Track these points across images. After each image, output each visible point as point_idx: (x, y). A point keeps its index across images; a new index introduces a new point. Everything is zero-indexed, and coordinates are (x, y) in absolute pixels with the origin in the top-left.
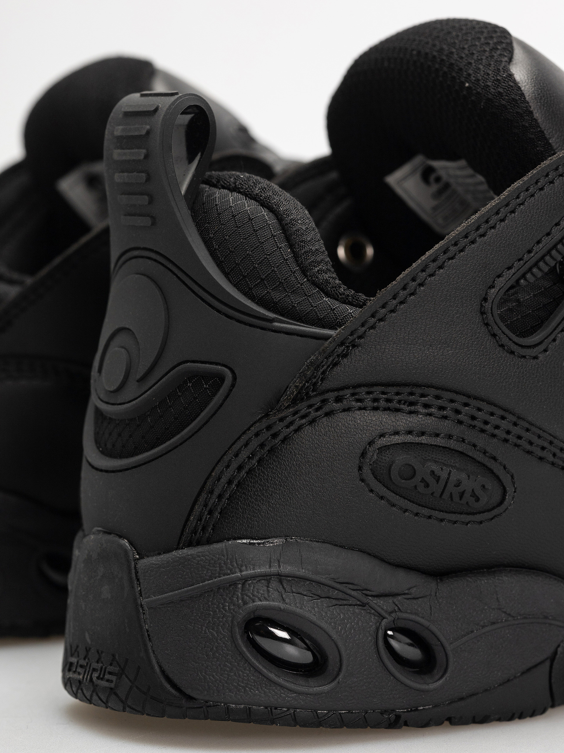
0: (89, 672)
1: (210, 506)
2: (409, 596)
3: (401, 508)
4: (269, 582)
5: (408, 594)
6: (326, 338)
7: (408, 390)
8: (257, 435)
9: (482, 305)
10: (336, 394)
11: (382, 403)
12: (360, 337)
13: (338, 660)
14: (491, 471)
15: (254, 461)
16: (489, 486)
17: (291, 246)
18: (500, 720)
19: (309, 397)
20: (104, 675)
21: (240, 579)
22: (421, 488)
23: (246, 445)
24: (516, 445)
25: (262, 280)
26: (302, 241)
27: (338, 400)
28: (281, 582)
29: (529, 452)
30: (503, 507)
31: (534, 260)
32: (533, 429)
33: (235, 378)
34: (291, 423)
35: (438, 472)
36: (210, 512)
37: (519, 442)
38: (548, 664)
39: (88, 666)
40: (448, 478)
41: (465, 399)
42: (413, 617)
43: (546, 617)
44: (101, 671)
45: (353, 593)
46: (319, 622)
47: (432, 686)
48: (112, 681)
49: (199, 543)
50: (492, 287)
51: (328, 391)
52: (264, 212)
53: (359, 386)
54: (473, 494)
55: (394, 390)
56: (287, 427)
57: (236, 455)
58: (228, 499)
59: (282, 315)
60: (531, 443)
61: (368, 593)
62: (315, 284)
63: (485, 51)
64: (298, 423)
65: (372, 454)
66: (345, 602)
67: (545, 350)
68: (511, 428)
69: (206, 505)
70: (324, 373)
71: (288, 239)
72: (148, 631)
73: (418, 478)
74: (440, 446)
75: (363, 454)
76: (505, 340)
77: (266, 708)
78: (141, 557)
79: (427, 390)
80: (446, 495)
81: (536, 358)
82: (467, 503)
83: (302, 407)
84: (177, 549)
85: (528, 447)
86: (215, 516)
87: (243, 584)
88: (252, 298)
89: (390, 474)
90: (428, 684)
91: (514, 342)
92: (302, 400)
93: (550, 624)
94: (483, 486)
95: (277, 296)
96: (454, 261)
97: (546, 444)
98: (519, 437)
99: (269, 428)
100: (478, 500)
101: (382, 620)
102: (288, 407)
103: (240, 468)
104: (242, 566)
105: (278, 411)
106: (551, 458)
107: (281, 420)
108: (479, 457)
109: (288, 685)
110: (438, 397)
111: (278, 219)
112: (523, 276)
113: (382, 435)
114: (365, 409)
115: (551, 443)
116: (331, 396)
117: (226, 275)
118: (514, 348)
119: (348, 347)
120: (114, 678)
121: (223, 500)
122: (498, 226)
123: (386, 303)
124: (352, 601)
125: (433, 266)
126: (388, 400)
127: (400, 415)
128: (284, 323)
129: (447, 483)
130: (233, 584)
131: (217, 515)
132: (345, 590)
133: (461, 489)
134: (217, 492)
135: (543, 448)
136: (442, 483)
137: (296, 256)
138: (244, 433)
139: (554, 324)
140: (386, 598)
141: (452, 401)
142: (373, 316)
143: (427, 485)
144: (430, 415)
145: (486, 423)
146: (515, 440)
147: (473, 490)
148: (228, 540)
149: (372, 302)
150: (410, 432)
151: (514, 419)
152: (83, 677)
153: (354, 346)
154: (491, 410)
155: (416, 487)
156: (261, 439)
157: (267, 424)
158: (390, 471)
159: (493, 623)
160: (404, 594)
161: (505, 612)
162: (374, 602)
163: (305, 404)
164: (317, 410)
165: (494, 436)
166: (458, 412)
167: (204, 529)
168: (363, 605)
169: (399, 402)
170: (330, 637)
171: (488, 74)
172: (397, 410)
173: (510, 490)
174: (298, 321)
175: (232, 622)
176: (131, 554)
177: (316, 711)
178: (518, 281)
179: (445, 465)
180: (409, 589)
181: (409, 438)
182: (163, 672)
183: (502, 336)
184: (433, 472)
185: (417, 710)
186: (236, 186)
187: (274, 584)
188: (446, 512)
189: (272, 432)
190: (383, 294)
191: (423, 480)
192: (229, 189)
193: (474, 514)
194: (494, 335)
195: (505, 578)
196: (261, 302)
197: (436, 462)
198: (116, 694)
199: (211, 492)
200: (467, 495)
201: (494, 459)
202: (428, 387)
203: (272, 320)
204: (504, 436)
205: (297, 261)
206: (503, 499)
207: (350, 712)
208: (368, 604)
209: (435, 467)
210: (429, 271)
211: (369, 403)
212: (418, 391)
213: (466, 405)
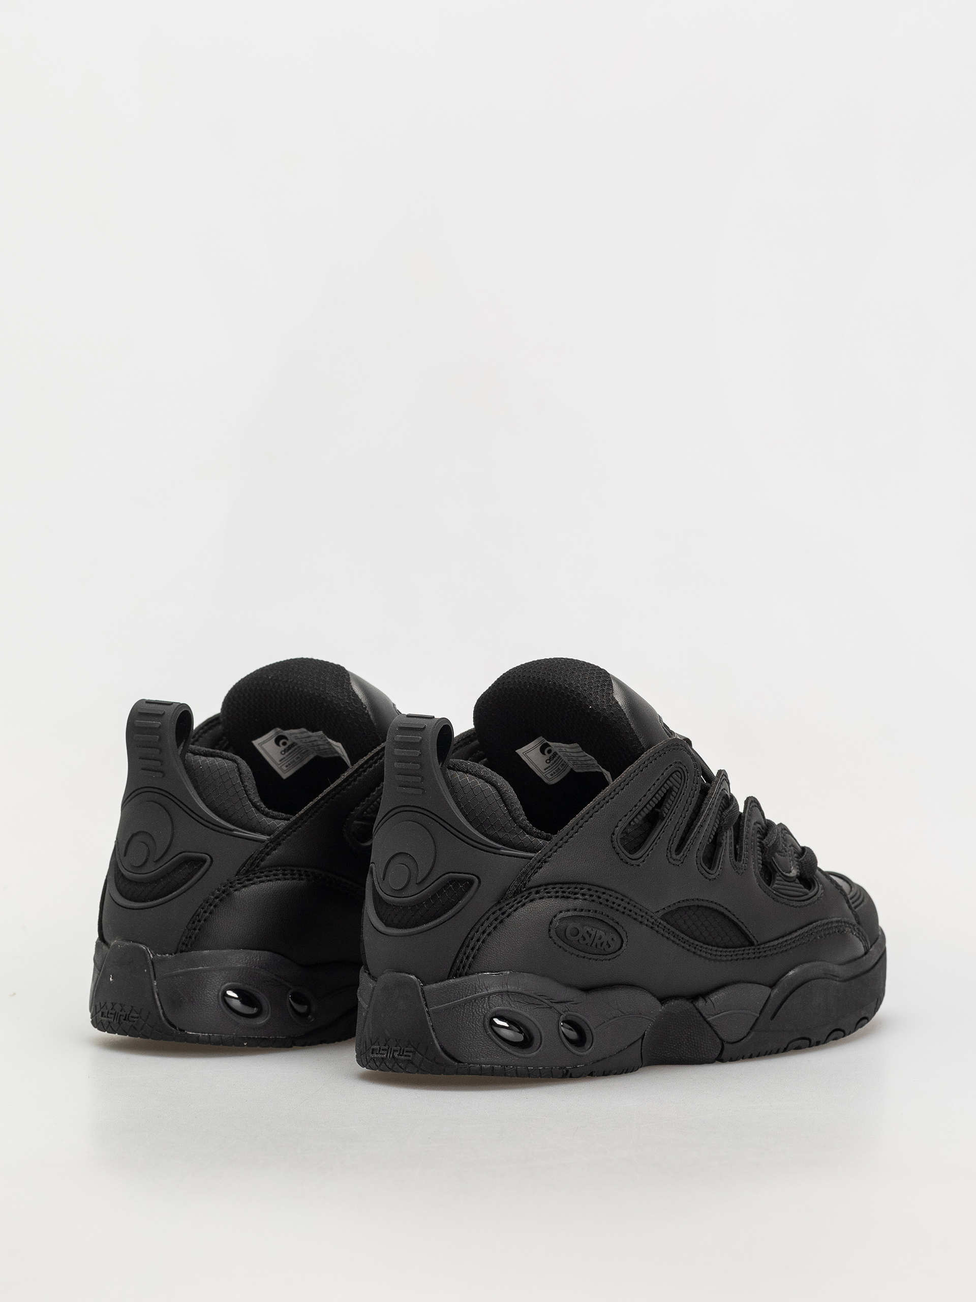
0: (391, 1052)
1: (467, 954)
2: (573, 1003)
3: (569, 953)
4: (502, 995)
5: (572, 1001)
6: (530, 858)
7: (574, 886)
8: (493, 913)
9: (612, 837)
10: (536, 889)
11: (560, 894)
12: (549, 857)
13: (539, 1038)
14: (616, 930)
15: (491, 928)
16: (615, 939)
17: (506, 806)
18: (615, 1074)
19: (522, 892)
20: (403, 1053)
21: (487, 995)
22: (581, 941)
23: (488, 919)
24: (629, 915)
25: (492, 825)
26: (512, 803)
27: (537, 892)
28: (508, 995)
29: (635, 919)
30: (621, 950)
31: (638, 810)
32: (638, 905)
33: (480, 882)
34: (512, 906)
35: (590, 931)
36: (467, 958)
37: (630, 913)
38: (640, 1041)
39: (390, 1049)
40: (596, 935)
41: (603, 890)
42: (575, 1013)
43: (640, 1014)
44: (400, 1051)
45: (546, 1001)
46: (530, 1017)
47: (585, 1053)
48: (410, 1056)
49: (460, 976)
50: (617, 827)
51: (532, 888)
52: (489, 786)
53: (548, 884)
54: (608, 944)
55: (567, 886)
56: (510, 908)
57: (482, 925)
58: (477, 950)
59: (504, 845)
60: (636, 914)
61: (553, 1001)
62: (521, 827)
63: (598, 686)
64: (516, 906)
65: (556, 923)
66: (542, 1006)
67: (643, 861)
68: (626, 905)
69: (465, 954)
70: (530, 878)
71: (504, 802)
72: (432, 1026)
73: (580, 935)
74: (591, 917)
75: (551, 923)
76: (623, 856)
77: (502, 1066)
78: (425, 985)
79: (584, 886)
80: (593, 945)
81: (638, 865)
82: (604, 949)
83: (519, 898)
84: (448, 979)
85: (635, 916)
86: (470, 960)
87: (489, 998)
88: (487, 836)
89: (565, 934)
90: (583, 1052)
91: (628, 857)
92: (518, 894)
93: (643, 1018)
94: (613, 939)
95: (501, 835)
96: (597, 813)
97: (644, 914)
98: (630, 911)
99: (500, 909)
100: (609, 946)
101: (560, 1016)
102: (511, 897)
103: (484, 932)
104: (487, 987)
105: (506, 900)
106: (646, 922)
107: (507, 905)
108: (611, 923)
109: (513, 1052)
110: (589, 890)
111: (497, 790)
112: (633, 820)
113: (561, 912)
114: (551, 897)
115: (646, 913)
116: (533, 890)
117: (471, 823)
118: (628, 860)
119: (542, 863)
120: (411, 1054)
121: (475, 951)
122: (620, 793)
123: (563, 838)
124: (545, 1005)
125: (587, 816)
126: (563, 892)
127: (570, 900)
128: (504, 850)
129: (595, 937)
130: (483, 997)
131: (471, 959)
132: (542, 999)
133: (601, 941)
134: (471, 946)
135: (642, 917)
136: (592, 937)
137: (510, 812)
138: (486, 912)
139: (648, 846)
140: (562, 1004)
141: (597, 891)
142: (556, 845)
143: (584, 939)
144: (586, 899)
145: (614, 903)
146: (628, 912)
147: (607, 942)
148: (478, 973)
149: (555, 838)
150: (575, 910)
151: (628, 901)
152: (387, 1056)
153: (545, 862)
154: (616, 896)
155: (578, 940)
156: (495, 916)
157: (500, 907)
158: (565, 932)
159: (615, 1017)
160: (571, 1001)
161: (620, 1011)
162: (556, 1006)
163: (520, 895)
164: (526, 898)
165: (617, 910)
166: (599, 897)
167: (464, 967)
168: (551, 1007)
169: (569, 893)
170: (536, 1025)
171: (604, 702)
172: (568, 897)
173: (625, 940)
174: (513, 849)
175: (484, 1018)
176: (418, 983)
177: (527, 1068)
178: (630, 823)
179: (594, 927)
180: (573, 999)
181: (576, 913)
182: (442, 1049)
183: (622, 854)
184: (588, 932)
185: (576, 1067)
186: (467, 770)
187: (505, 997)
188: (592, 954)
189: (502, 911)
190: (562, 833)
191: (582, 937)
192: (463, 772)
193: (606, 955)
194: (618, 854)
195: (621, 991)
196: (491, 838)
197: (588, 926)
198: (412, 1063)
199: (468, 946)
200: (605, 944)
201: (618, 923)
202: (584, 884)
203: (499, 849)
204: (623, 910)
205: (510, 814)
206: (621, 946)
207: (544, 1068)
208: (553, 1007)
209: (589, 929)
210: (585, 819)
211: (553, 894)
212: (579, 886)
213: (604, 893)
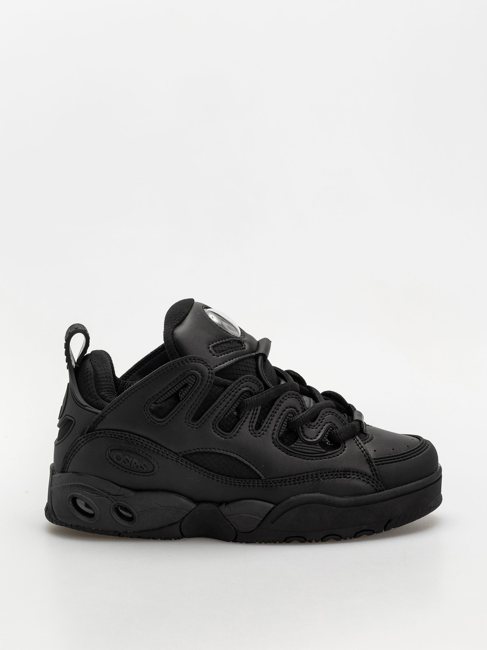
1: (67, 461)
2: (124, 496)
3: (119, 469)
6: (97, 413)
7: (120, 432)
8: (78, 441)
9: (143, 408)
10: (99, 431)
15: (78, 449)
16: (147, 465)
23: (76, 444)
30: (154, 472)
31: (161, 395)
33: (75, 422)
35: (128, 459)
38: (179, 523)
40: (132, 461)
42: (124, 503)
43: (175, 508)
45: (105, 493)
46: (91, 501)
47: (131, 526)
49: (64, 472)
50: (147, 402)
52: (92, 370)
53: (106, 430)
55: (117, 432)
57: (74, 447)
60: (162, 453)
61: (110, 494)
65: (109, 451)
66: (101, 496)
67: (167, 424)
70: (96, 424)
74: (129, 451)
75: (107, 451)
80: (132, 467)
81: (163, 426)
82: (140, 469)
83: (90, 435)
86: (68, 464)
87: (71, 487)
88: (83, 397)
91: (155, 421)
92: (90, 432)
94: (145, 465)
95: (89, 398)
99: (81, 439)
100: (143, 469)
101: (113, 503)
103: (74, 451)
105: (84, 435)
106: (171, 458)
107: (84, 438)
108: (144, 455)
110: (129, 435)
111: (94, 373)
113: (112, 446)
114: (107, 437)
121: (70, 460)
124: (104, 496)
126: (115, 435)
127: (118, 440)
128: (88, 407)
130: (68, 486)
132: (102, 492)
133: (137, 465)
136: (130, 463)
138: (75, 440)
139: (169, 416)
140: (116, 496)
141: (134, 437)
142: (110, 409)
144: (127, 441)
145: (147, 445)
150: (121, 446)
153: (105, 417)
155: (122, 463)
158: (114, 457)
162: (111, 497)
164: (94, 436)
165: (149, 449)
166: (136, 440)
167: (66, 468)
169: (118, 436)
173: (156, 467)
174: (93, 407)
177: (91, 528)
178: (155, 402)
179: (131, 457)
181: (120, 448)
183: (151, 418)
188: (135, 471)
191: (124, 461)
193: (142, 473)
194: (148, 417)
196: (85, 399)
199: (68, 457)
200: (139, 467)
201: (150, 456)
202: (126, 432)
205: (96, 387)
206: (154, 470)
207: (102, 530)
211: (109, 435)
